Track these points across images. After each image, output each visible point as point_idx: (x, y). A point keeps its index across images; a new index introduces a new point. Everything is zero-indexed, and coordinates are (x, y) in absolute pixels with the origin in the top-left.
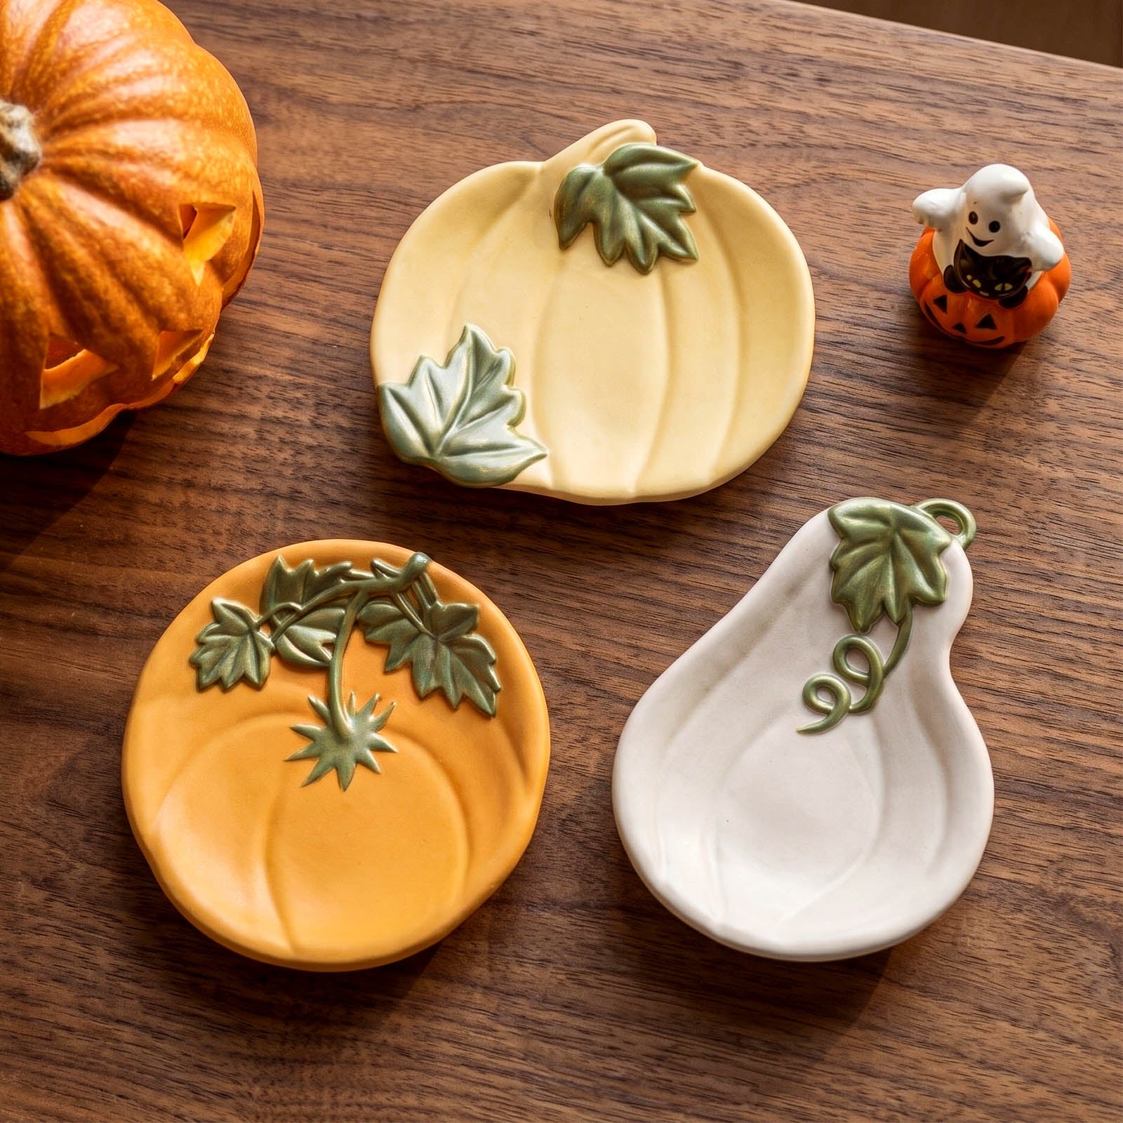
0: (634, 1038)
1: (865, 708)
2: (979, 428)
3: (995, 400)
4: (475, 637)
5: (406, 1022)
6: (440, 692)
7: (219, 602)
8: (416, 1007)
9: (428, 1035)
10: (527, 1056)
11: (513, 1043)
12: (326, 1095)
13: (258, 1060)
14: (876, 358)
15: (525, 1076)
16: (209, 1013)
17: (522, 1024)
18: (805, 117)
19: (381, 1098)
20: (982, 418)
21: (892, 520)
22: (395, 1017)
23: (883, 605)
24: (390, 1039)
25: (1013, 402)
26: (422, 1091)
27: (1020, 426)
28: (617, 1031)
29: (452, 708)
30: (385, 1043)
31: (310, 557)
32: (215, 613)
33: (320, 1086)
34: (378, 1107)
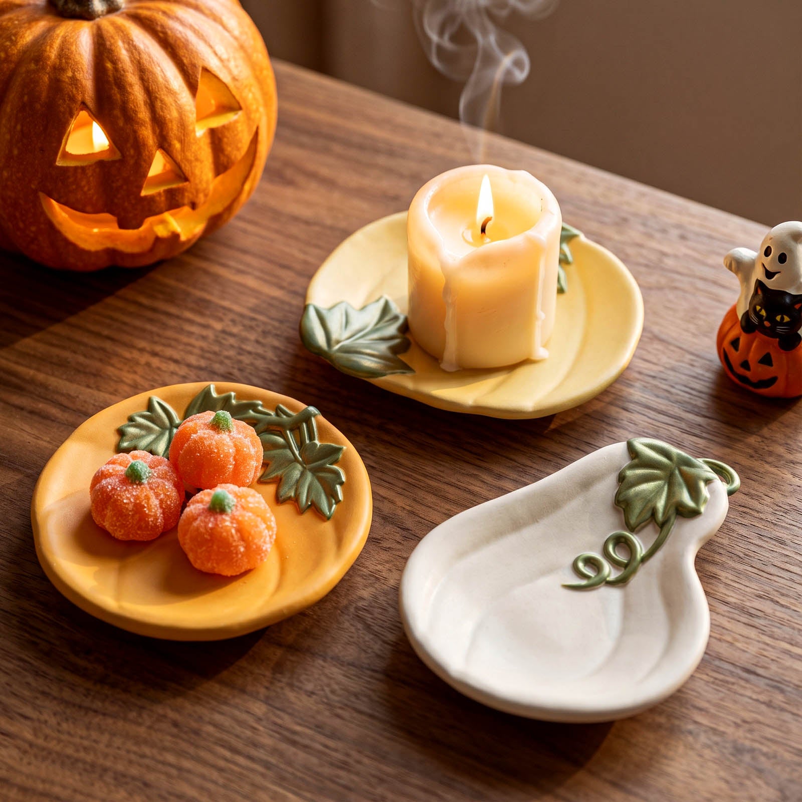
0: (366, 761)
1: (621, 582)
2: (749, 446)
3: (765, 431)
4: (335, 467)
5: (187, 705)
6: (296, 500)
7: (156, 400)
8: (199, 699)
9: (201, 717)
10: (275, 751)
11: (267, 741)
12: (105, 738)
13: (62, 701)
14: (681, 390)
15: (267, 765)
16: (36, 663)
17: (279, 730)
18: (664, 254)
19: (147, 750)
20: (752, 440)
21: (675, 458)
22: (179, 700)
23: (654, 512)
24: (171, 714)
25: (779, 436)
26: (181, 754)
27: (781, 450)
28: (354, 753)
29: (300, 511)
30: (165, 716)
31: (234, 391)
32: (150, 406)
33: (101, 731)
34: (143, 756)
